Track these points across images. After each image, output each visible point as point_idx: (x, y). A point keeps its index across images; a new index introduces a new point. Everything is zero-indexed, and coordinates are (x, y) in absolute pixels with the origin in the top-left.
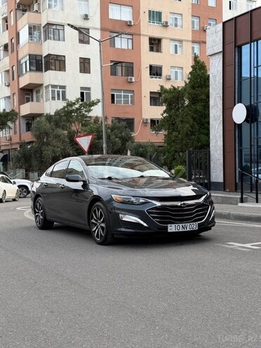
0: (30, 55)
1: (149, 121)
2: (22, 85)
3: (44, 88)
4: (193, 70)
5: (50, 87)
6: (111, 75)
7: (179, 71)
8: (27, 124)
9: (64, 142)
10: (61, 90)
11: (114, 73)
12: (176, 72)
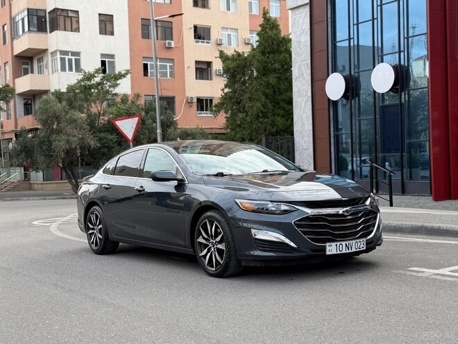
0: (28, 9)
1: (195, 100)
2: (16, 52)
3: (50, 55)
4: (262, 30)
5: (58, 53)
6: (143, 38)
7: (233, 34)
8: (25, 104)
9: (81, 128)
10: (73, 58)
11: (146, 35)
12: (229, 35)
